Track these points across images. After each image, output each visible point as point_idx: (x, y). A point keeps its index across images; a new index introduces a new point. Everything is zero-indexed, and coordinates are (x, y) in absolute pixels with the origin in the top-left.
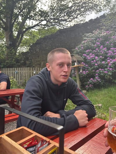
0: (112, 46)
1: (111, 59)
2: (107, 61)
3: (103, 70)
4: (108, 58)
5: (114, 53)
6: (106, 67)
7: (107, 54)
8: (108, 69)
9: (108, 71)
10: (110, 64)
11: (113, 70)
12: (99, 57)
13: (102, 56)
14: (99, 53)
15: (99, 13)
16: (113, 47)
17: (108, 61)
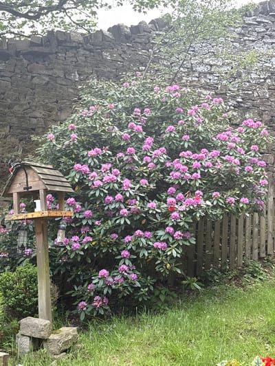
0: (186, 146)
1: (180, 195)
2: (165, 202)
3: (148, 234)
4: (172, 189)
5: (191, 174)
6: (163, 226)
7: (166, 171)
8: (168, 233)
9: (167, 241)
10: (175, 214)
11: (185, 239)
12: (138, 182)
13: (148, 177)
14: (138, 165)
15: (146, 10)
16: (189, 148)
17: (170, 199)
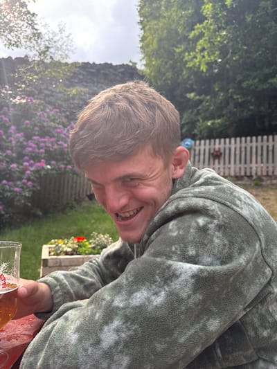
0: (37, 133)
1: (32, 162)
2: (22, 165)
3: (11, 183)
4: (26, 158)
5: (39, 150)
6: (20, 179)
7: (23, 147)
8: (24, 184)
9: (22, 187)
10: (28, 172)
11: (34, 186)
12: (5, 152)
13: (12, 150)
14: (6, 142)
15: (13, 47)
16: (38, 135)
17: (25, 164)
